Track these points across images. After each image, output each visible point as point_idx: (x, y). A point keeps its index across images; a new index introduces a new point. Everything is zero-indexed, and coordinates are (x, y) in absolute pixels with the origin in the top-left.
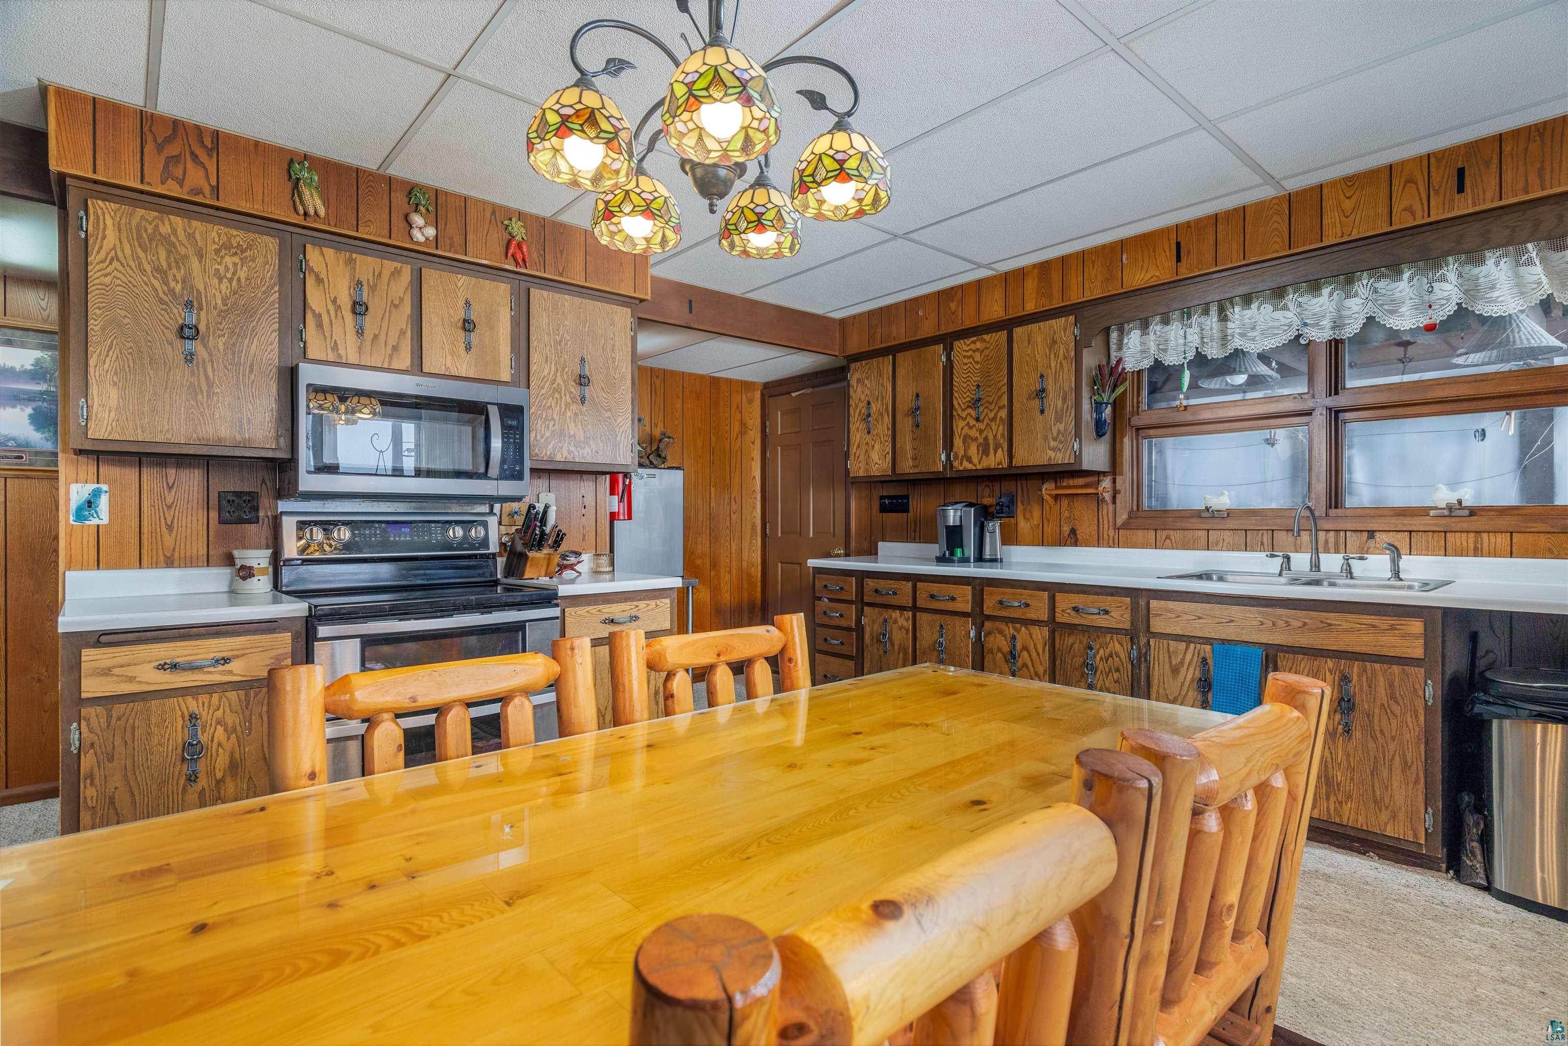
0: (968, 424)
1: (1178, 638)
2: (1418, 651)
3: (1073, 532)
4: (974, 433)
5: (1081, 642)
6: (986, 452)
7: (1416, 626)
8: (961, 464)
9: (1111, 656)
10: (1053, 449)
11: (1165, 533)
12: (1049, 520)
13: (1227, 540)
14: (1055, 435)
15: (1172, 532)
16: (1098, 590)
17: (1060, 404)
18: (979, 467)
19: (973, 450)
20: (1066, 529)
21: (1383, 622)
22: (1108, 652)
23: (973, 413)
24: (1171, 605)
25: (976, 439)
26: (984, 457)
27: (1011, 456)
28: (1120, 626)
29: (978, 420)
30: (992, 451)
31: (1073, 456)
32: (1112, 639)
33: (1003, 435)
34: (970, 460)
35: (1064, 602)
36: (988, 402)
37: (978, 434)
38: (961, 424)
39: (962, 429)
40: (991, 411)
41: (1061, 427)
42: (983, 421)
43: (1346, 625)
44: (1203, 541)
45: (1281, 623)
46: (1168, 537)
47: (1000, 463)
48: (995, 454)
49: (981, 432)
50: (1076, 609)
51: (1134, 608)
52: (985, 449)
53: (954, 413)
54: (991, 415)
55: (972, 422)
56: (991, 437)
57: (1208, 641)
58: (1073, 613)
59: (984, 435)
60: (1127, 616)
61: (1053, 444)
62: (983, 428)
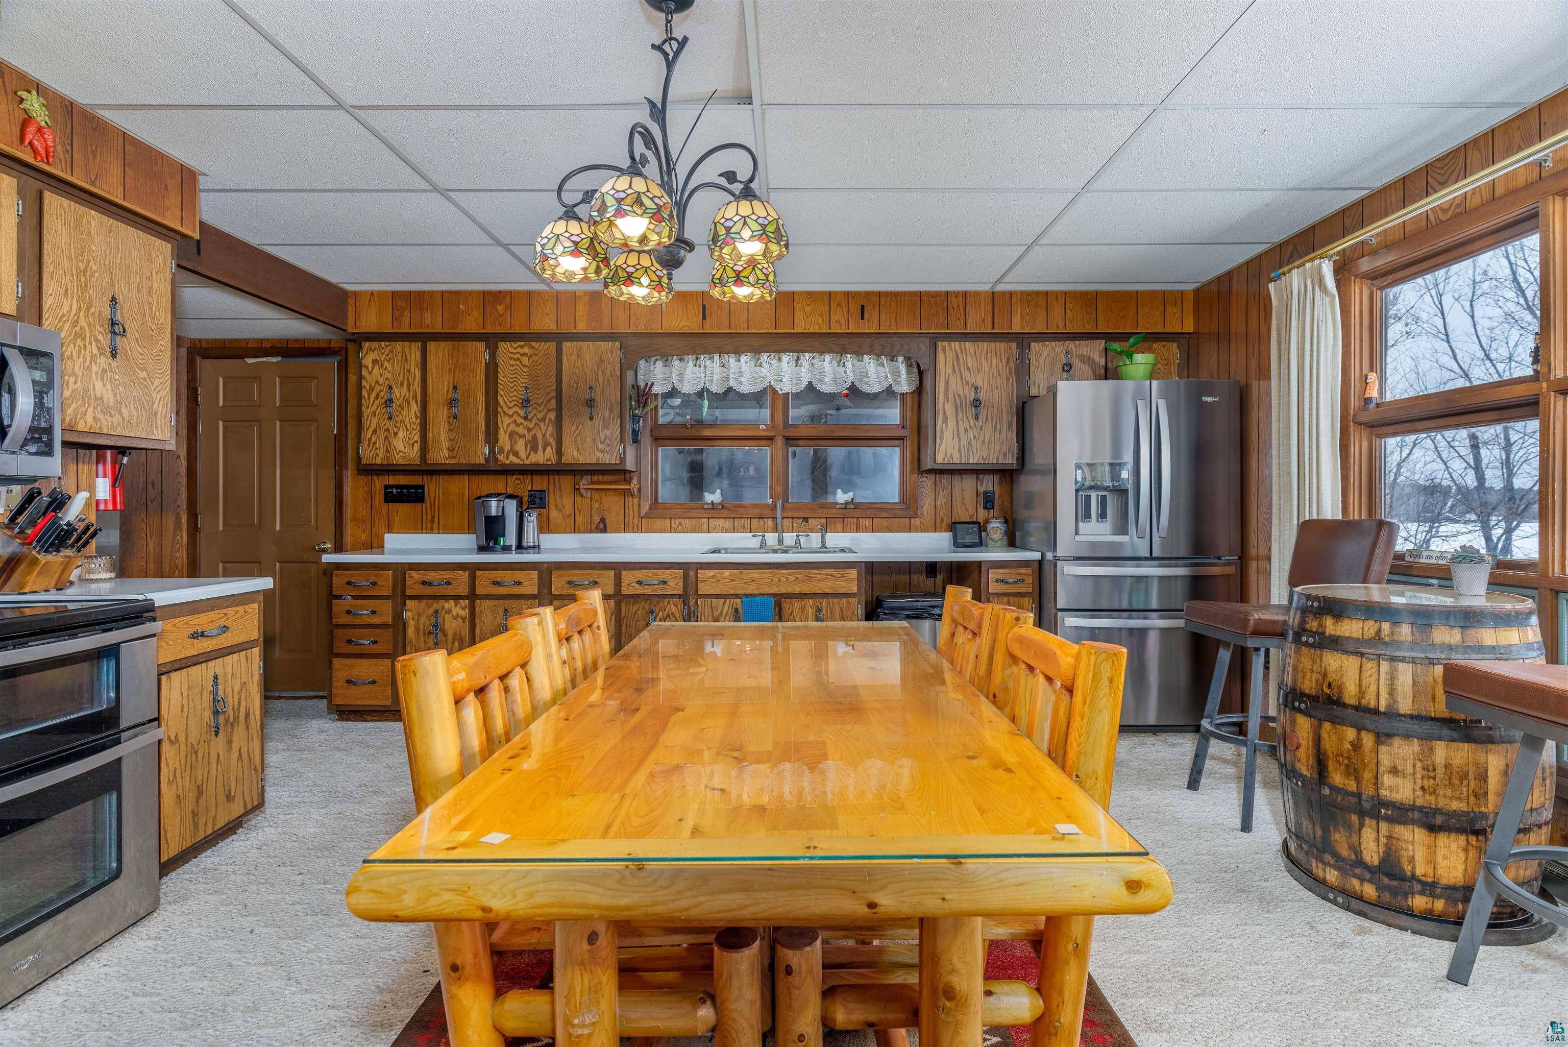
0: (515, 421)
1: (718, 596)
2: (854, 589)
3: (603, 520)
4: (521, 430)
5: (643, 608)
6: (534, 449)
7: (853, 574)
8: (507, 458)
9: (668, 616)
10: (601, 451)
11: (678, 521)
12: (580, 511)
13: (721, 524)
14: (603, 439)
15: (683, 520)
16: (657, 566)
17: (607, 414)
18: (527, 462)
19: (520, 446)
20: (597, 519)
21: (837, 573)
22: (665, 614)
23: (522, 413)
24: (713, 573)
25: (524, 436)
26: (532, 453)
27: (559, 453)
28: (675, 592)
29: (526, 418)
30: (540, 448)
31: (618, 458)
32: (669, 603)
33: (552, 435)
34: (516, 454)
35: (628, 577)
36: (537, 403)
37: (525, 432)
38: (507, 420)
39: (508, 425)
40: (540, 412)
41: (608, 433)
42: (531, 420)
43: (819, 577)
44: (706, 526)
45: (784, 579)
46: (680, 524)
47: (549, 460)
48: (544, 450)
49: (529, 430)
50: (639, 583)
51: (685, 577)
52: (533, 446)
53: (499, 410)
54: (540, 416)
55: (519, 420)
56: (539, 436)
57: (737, 596)
58: (637, 586)
59: (532, 433)
60: (681, 584)
61: (601, 446)
62: (531, 426)
